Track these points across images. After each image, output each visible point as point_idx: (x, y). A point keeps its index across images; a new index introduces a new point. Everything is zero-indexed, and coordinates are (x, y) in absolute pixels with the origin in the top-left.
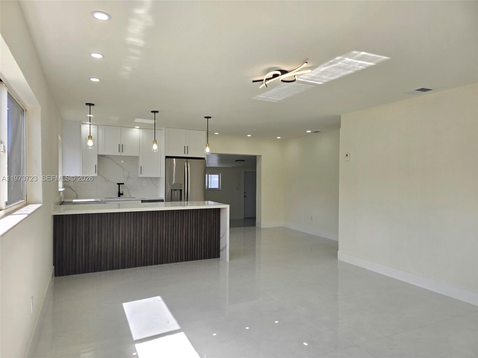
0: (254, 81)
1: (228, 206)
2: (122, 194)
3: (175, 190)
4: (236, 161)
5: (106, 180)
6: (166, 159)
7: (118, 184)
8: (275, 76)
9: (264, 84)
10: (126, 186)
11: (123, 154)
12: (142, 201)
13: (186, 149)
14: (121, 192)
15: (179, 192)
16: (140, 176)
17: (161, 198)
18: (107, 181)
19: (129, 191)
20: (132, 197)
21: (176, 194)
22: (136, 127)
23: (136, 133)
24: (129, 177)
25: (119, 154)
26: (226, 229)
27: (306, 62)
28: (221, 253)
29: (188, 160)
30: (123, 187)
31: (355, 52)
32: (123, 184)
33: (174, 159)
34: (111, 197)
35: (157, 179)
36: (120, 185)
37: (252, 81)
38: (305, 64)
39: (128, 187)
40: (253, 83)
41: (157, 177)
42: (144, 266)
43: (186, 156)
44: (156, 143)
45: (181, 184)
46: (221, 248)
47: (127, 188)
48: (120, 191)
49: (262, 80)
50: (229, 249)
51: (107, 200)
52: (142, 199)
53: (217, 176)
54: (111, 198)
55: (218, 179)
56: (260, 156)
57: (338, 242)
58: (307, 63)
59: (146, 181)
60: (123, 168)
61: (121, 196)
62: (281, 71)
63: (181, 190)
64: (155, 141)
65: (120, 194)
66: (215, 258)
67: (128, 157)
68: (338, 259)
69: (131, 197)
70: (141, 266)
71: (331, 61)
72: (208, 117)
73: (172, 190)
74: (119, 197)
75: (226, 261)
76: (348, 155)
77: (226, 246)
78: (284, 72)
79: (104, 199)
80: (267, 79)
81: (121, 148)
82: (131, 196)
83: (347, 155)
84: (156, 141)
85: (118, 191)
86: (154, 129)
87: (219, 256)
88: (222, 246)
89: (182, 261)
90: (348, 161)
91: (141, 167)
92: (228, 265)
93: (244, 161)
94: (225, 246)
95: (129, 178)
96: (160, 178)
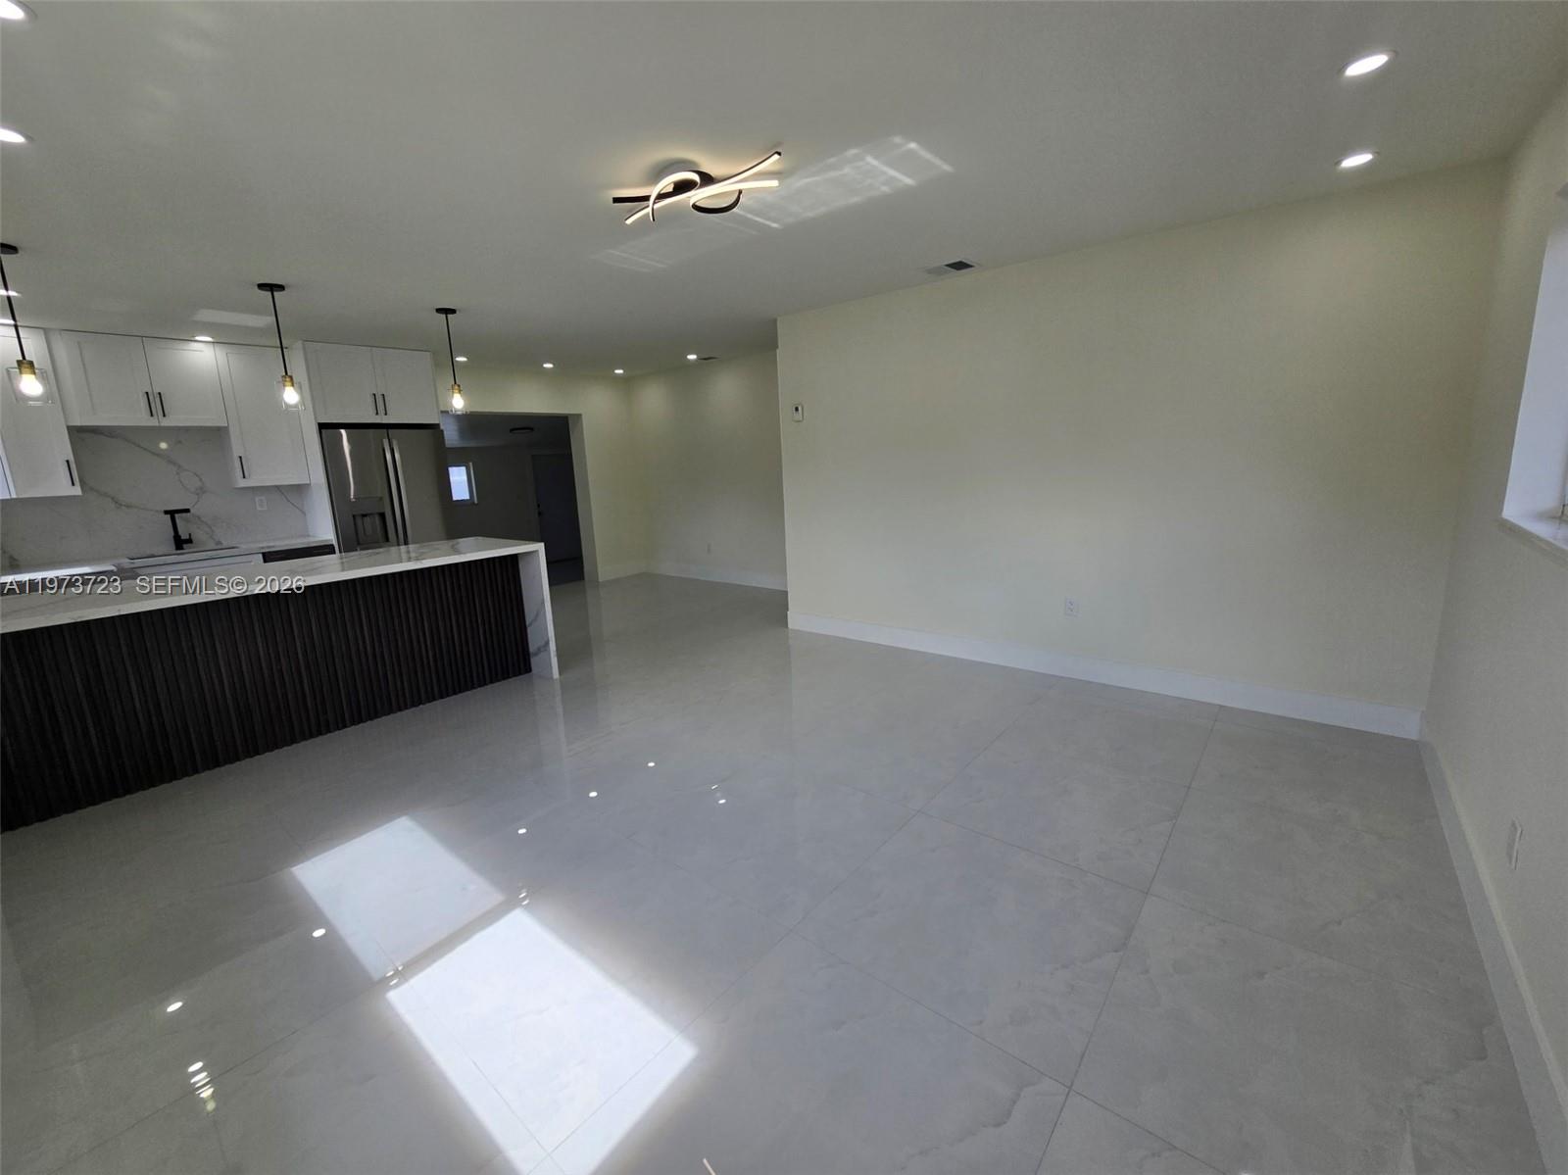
0: (617, 200)
1: (540, 547)
2: (189, 541)
3: (364, 516)
4: (512, 430)
5: (121, 505)
6: (320, 433)
7: (166, 512)
8: (682, 187)
9: (649, 210)
10: (199, 518)
11: (165, 422)
12: (264, 554)
13: (379, 401)
14: (184, 536)
15: (377, 519)
16: (242, 483)
17: (322, 541)
18: (123, 508)
19: (213, 531)
20: (225, 544)
21: (371, 525)
22: (197, 338)
23: (202, 355)
24: (201, 491)
25: (153, 422)
26: (543, 603)
27: (779, 150)
28: (534, 661)
29: (390, 431)
30: (187, 521)
31: (897, 140)
32: (187, 511)
33: (343, 431)
34: (149, 552)
35: (300, 489)
36: (176, 515)
37: (612, 200)
38: (776, 157)
39: (203, 519)
40: (616, 204)
41: (299, 485)
42: (320, 733)
43: (384, 422)
44: (293, 385)
45: (381, 499)
46: (532, 649)
47: (203, 522)
48: (180, 533)
49: (646, 198)
50: (555, 649)
51: (139, 563)
52: (263, 548)
53: (463, 469)
54: (153, 556)
55: (465, 478)
56: (579, 416)
57: (786, 593)
58: (779, 154)
59: (263, 498)
60: (174, 464)
61: (185, 546)
62: (701, 174)
63: (382, 516)
64: (288, 377)
65: (180, 543)
66: (520, 674)
67: (187, 429)
68: (790, 626)
69: (220, 547)
70: (312, 736)
71: (832, 160)
72: (447, 311)
73: (354, 516)
74: (179, 552)
75: (552, 678)
76: (800, 408)
77: (547, 643)
78: (707, 179)
79: (126, 563)
80: (661, 196)
81: (156, 402)
82: (219, 543)
83: (797, 409)
84: (291, 377)
85: (173, 534)
86: (279, 345)
87: (528, 670)
88: (533, 645)
89: (431, 698)
90: (799, 421)
91: (240, 457)
92: (558, 686)
93: (532, 429)
94: (543, 643)
95: (204, 492)
96: (308, 486)
